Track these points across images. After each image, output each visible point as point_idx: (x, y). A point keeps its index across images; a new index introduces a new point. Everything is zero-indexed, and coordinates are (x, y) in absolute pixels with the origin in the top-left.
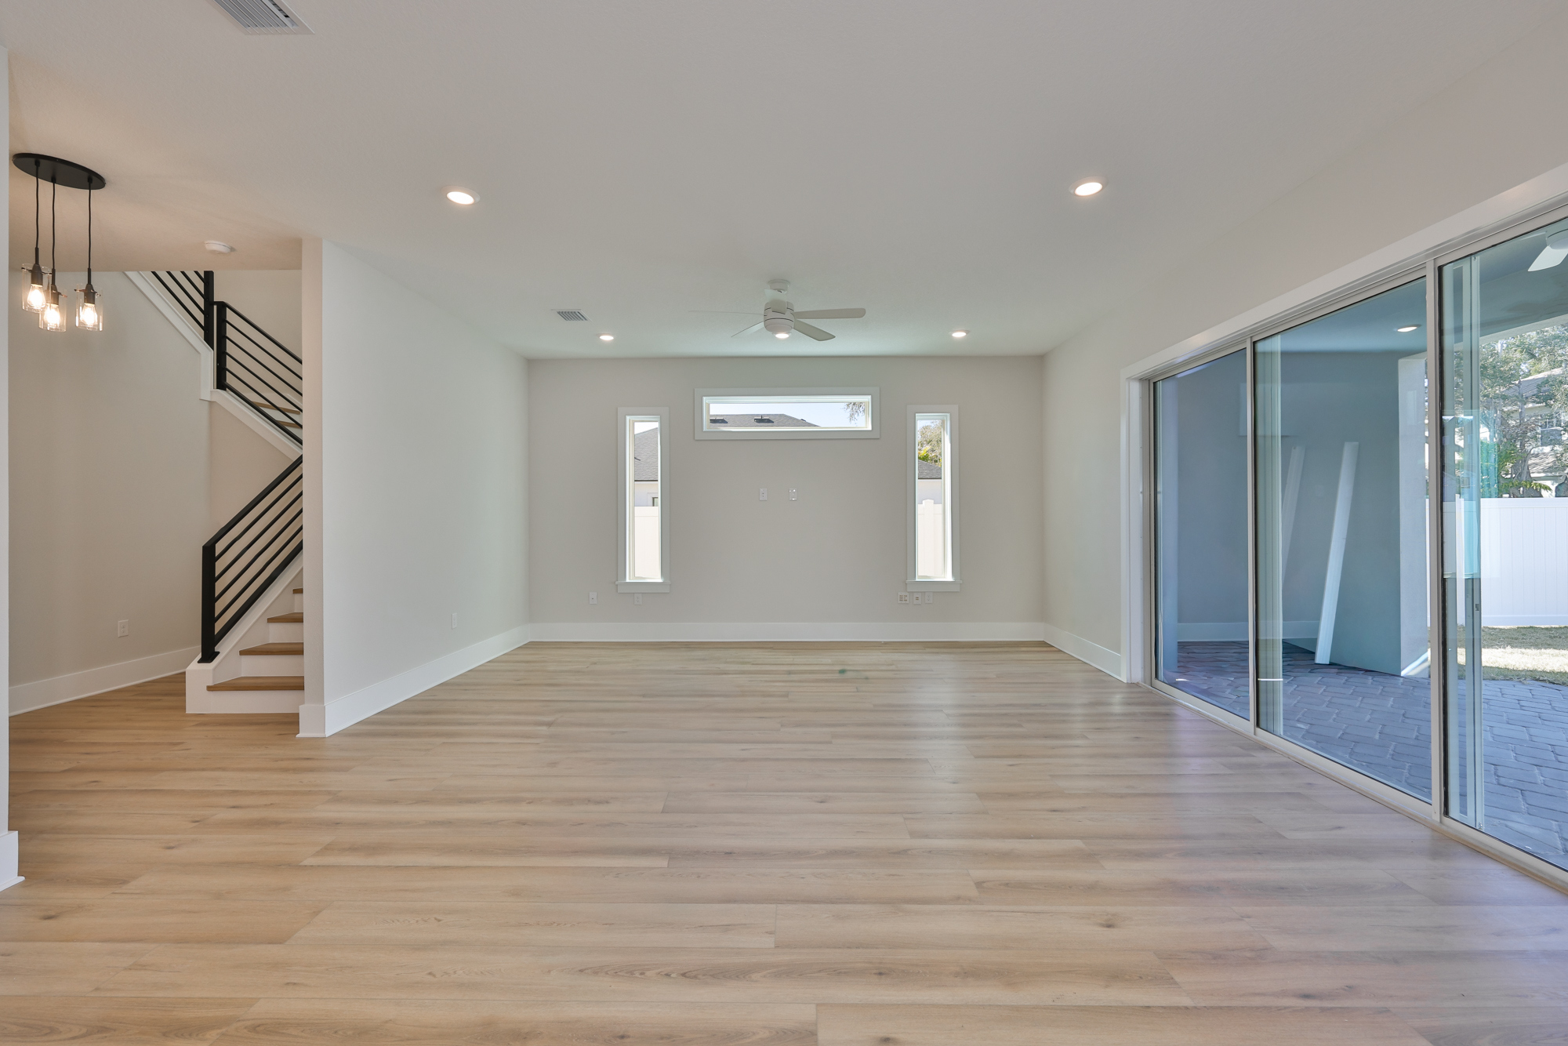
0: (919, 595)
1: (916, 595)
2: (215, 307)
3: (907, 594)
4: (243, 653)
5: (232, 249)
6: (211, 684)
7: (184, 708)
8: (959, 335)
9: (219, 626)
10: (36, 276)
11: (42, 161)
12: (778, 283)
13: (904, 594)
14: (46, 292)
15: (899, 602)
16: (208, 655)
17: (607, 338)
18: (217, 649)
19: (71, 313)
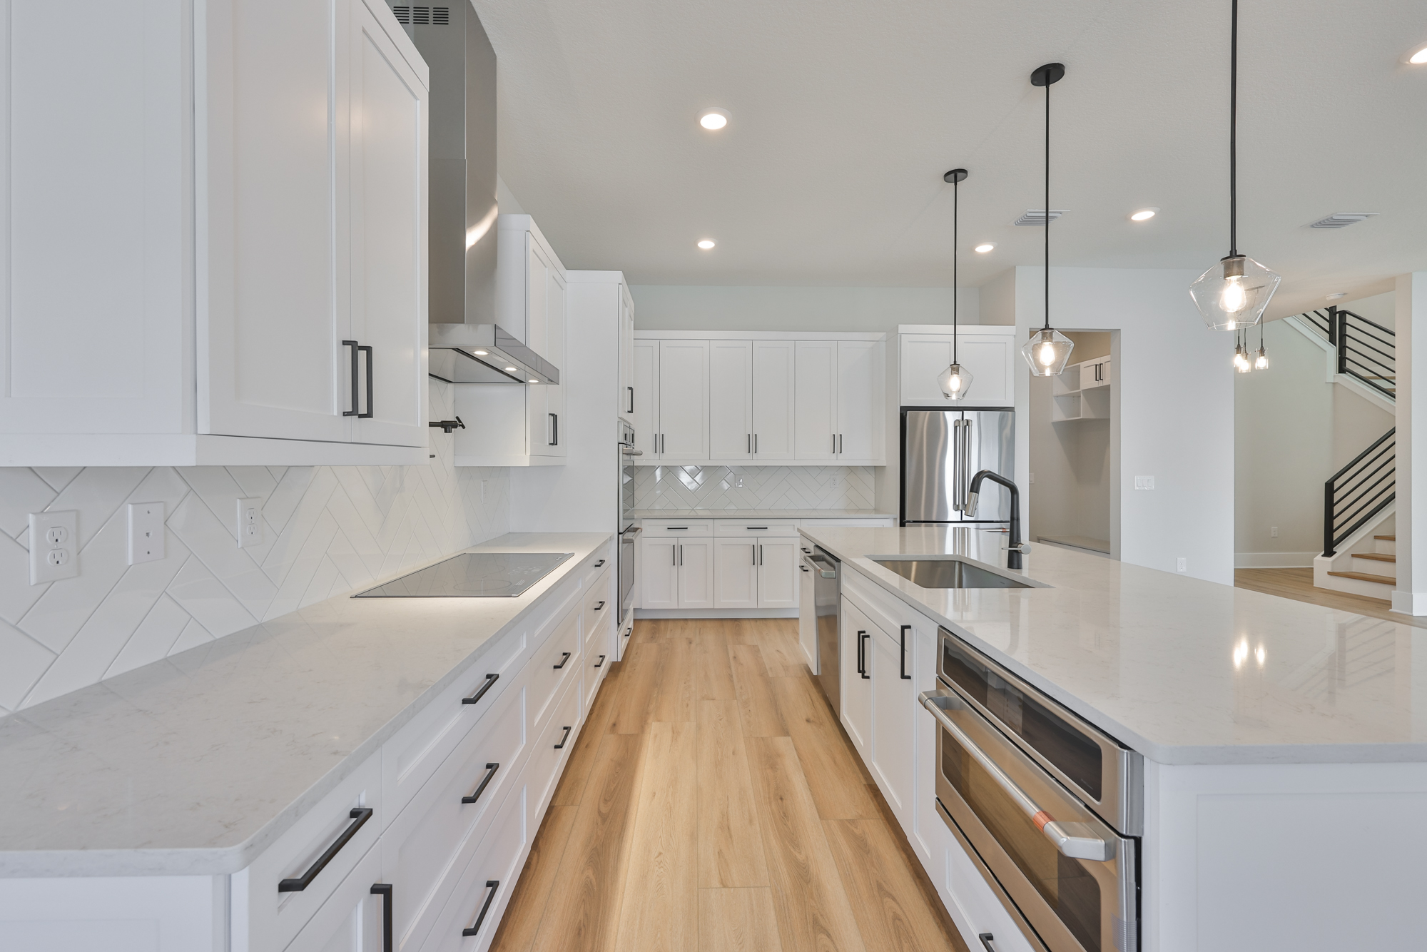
2: (1338, 315)
4: (1353, 556)
6: (1330, 571)
7: (1313, 584)
9: (1336, 535)
10: (1238, 349)
14: (1242, 355)
16: (1329, 552)
18: (1334, 549)
19: (1253, 361)
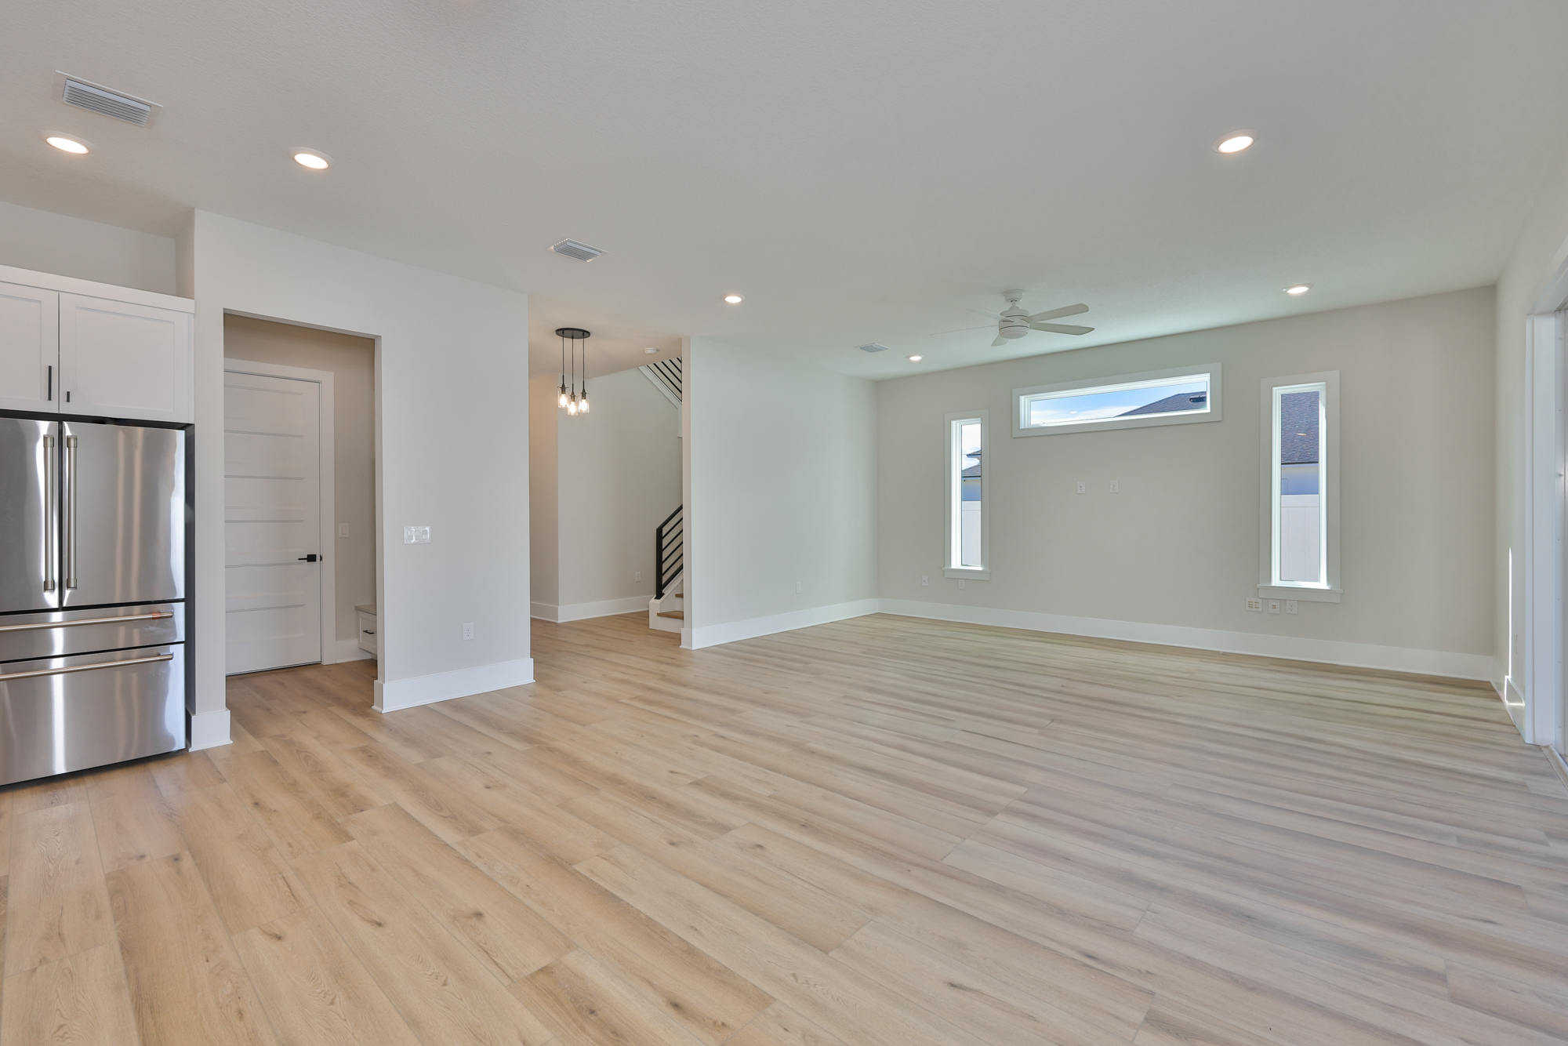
0: (1277, 604)
1: (1272, 603)
3: (1260, 601)
4: (675, 597)
5: (658, 350)
6: (659, 612)
7: (647, 627)
8: (1298, 290)
11: (565, 331)
12: (1011, 295)
13: (1254, 600)
15: (1249, 609)
16: (659, 595)
17: (916, 358)
18: (663, 592)
